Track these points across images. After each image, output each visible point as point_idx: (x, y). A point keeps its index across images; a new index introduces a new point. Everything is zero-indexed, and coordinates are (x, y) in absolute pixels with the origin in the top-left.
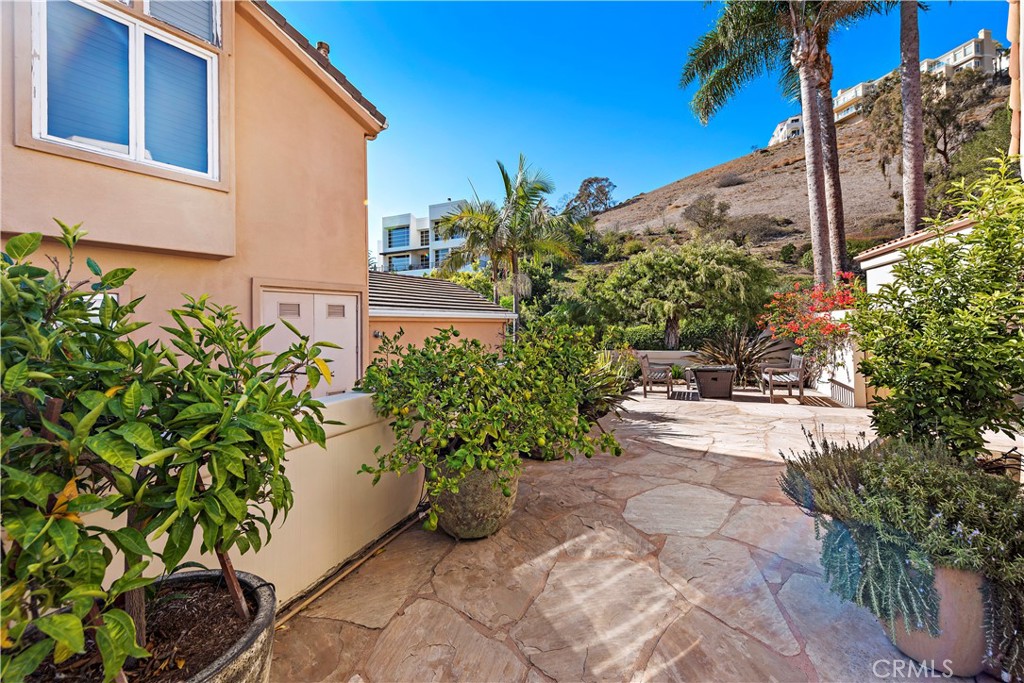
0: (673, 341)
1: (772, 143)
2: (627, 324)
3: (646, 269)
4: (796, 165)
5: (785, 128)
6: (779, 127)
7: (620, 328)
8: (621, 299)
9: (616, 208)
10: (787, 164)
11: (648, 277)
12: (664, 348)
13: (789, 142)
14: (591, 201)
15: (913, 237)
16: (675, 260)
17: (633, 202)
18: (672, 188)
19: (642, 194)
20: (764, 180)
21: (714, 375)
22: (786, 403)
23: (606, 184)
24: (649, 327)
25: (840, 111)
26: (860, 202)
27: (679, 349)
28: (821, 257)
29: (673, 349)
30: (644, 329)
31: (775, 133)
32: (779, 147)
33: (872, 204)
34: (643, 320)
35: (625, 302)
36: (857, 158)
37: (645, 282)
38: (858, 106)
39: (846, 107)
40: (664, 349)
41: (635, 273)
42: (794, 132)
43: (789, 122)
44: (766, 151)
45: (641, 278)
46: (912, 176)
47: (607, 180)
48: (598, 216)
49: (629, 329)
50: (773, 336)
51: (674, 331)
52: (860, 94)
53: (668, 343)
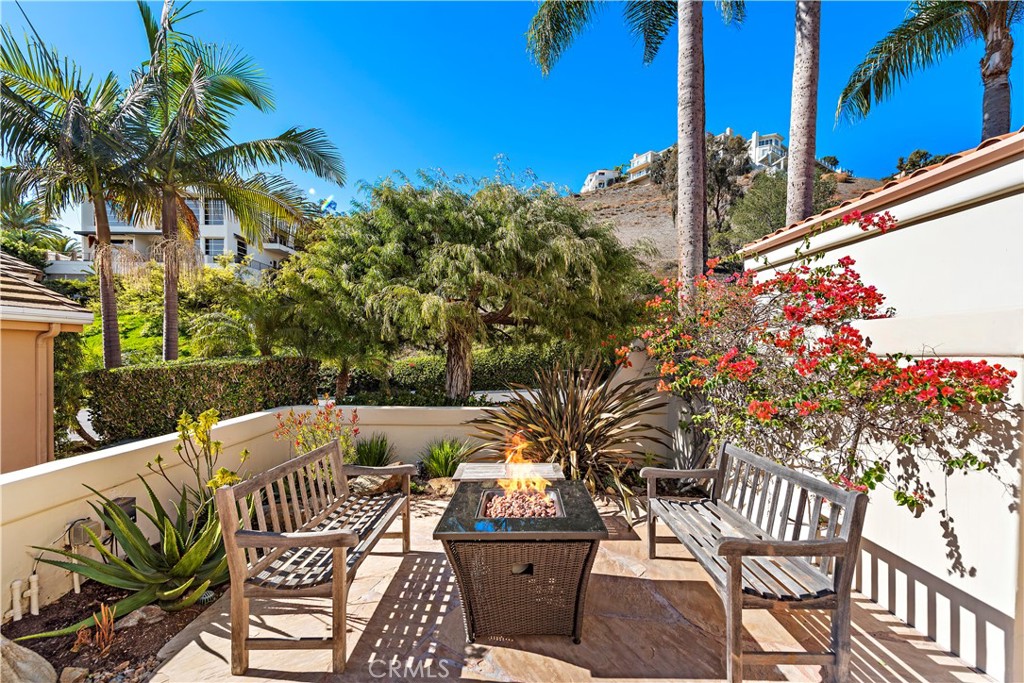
1: (583, 190)
4: (602, 212)
5: (594, 179)
6: (589, 177)
10: (596, 210)
13: (597, 192)
25: (634, 172)
31: (586, 183)
32: (588, 195)
36: (647, 213)
38: (647, 171)
39: (638, 170)
42: (600, 184)
43: (597, 174)
44: (579, 196)
50: (661, 386)
51: (460, 363)
52: (649, 160)
53: (451, 385)
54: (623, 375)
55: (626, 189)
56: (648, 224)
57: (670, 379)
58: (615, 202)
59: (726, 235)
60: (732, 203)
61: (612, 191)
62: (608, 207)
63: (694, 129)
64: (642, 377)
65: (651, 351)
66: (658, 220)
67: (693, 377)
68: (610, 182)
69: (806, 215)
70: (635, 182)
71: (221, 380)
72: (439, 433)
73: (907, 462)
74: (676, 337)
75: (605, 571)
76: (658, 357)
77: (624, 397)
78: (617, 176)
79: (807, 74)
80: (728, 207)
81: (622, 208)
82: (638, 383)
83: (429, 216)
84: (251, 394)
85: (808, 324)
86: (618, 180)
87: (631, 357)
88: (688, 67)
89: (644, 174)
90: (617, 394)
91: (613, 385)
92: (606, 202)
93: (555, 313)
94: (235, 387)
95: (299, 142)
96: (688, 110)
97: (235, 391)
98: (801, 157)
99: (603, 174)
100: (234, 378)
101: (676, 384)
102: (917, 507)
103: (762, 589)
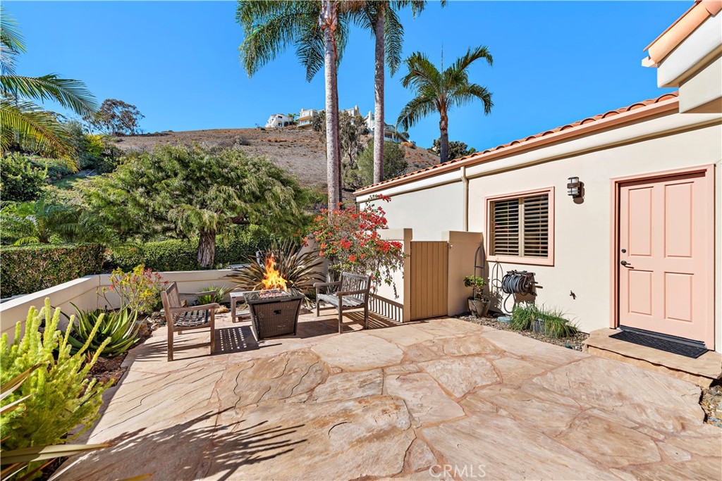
0: (207, 258)
1: (267, 126)
2: (146, 237)
3: (177, 166)
4: (281, 143)
5: (275, 120)
6: (271, 118)
7: (138, 241)
8: (137, 204)
9: (143, 135)
10: (276, 141)
11: (180, 175)
12: (196, 267)
13: (277, 129)
14: (116, 122)
15: (380, 185)
16: (218, 162)
17: (161, 135)
18: (198, 135)
19: (170, 131)
20: (263, 147)
21: (277, 306)
22: (351, 329)
23: (133, 111)
24: (178, 242)
25: (302, 120)
26: (314, 173)
27: (214, 268)
28: (333, 189)
29: (208, 268)
30: (170, 243)
31: (269, 121)
32: (271, 130)
33: (319, 175)
34: (169, 234)
35: (143, 207)
36: (310, 149)
37: (176, 182)
38: (311, 121)
39: (304, 120)
40: (197, 269)
41: (160, 169)
42: (279, 124)
43: (277, 116)
44: (264, 129)
45: (168, 177)
46: (379, 145)
47: (134, 108)
48: (123, 138)
49: (149, 244)
50: (321, 253)
51: (209, 246)
52: (311, 115)
53: (202, 259)
54: (304, 250)
55: (297, 131)
56: (312, 156)
57: (324, 250)
58: (290, 138)
59: (355, 171)
60: (358, 153)
61: (287, 130)
62: (285, 141)
63: (334, 133)
64: (312, 250)
65: (317, 239)
66: (317, 154)
67: (333, 249)
68: (286, 124)
69: (381, 180)
70: (303, 127)
71: (45, 259)
72: (205, 284)
73: (388, 271)
74: (326, 233)
75: (301, 321)
76: (319, 241)
77: (305, 259)
78: (290, 120)
79: (379, 116)
80: (356, 155)
81: (294, 143)
82: (311, 253)
83: (204, 169)
84: (70, 267)
85: (366, 230)
86: (292, 123)
87: (308, 242)
88: (330, 103)
89: (308, 123)
90: (302, 258)
91: (300, 254)
92: (283, 137)
93: (271, 221)
94: (56, 264)
95: (60, 86)
96: (331, 124)
97: (55, 266)
98: (379, 152)
99: (281, 117)
100: (56, 257)
101: (327, 252)
102: (389, 283)
103: (347, 305)
